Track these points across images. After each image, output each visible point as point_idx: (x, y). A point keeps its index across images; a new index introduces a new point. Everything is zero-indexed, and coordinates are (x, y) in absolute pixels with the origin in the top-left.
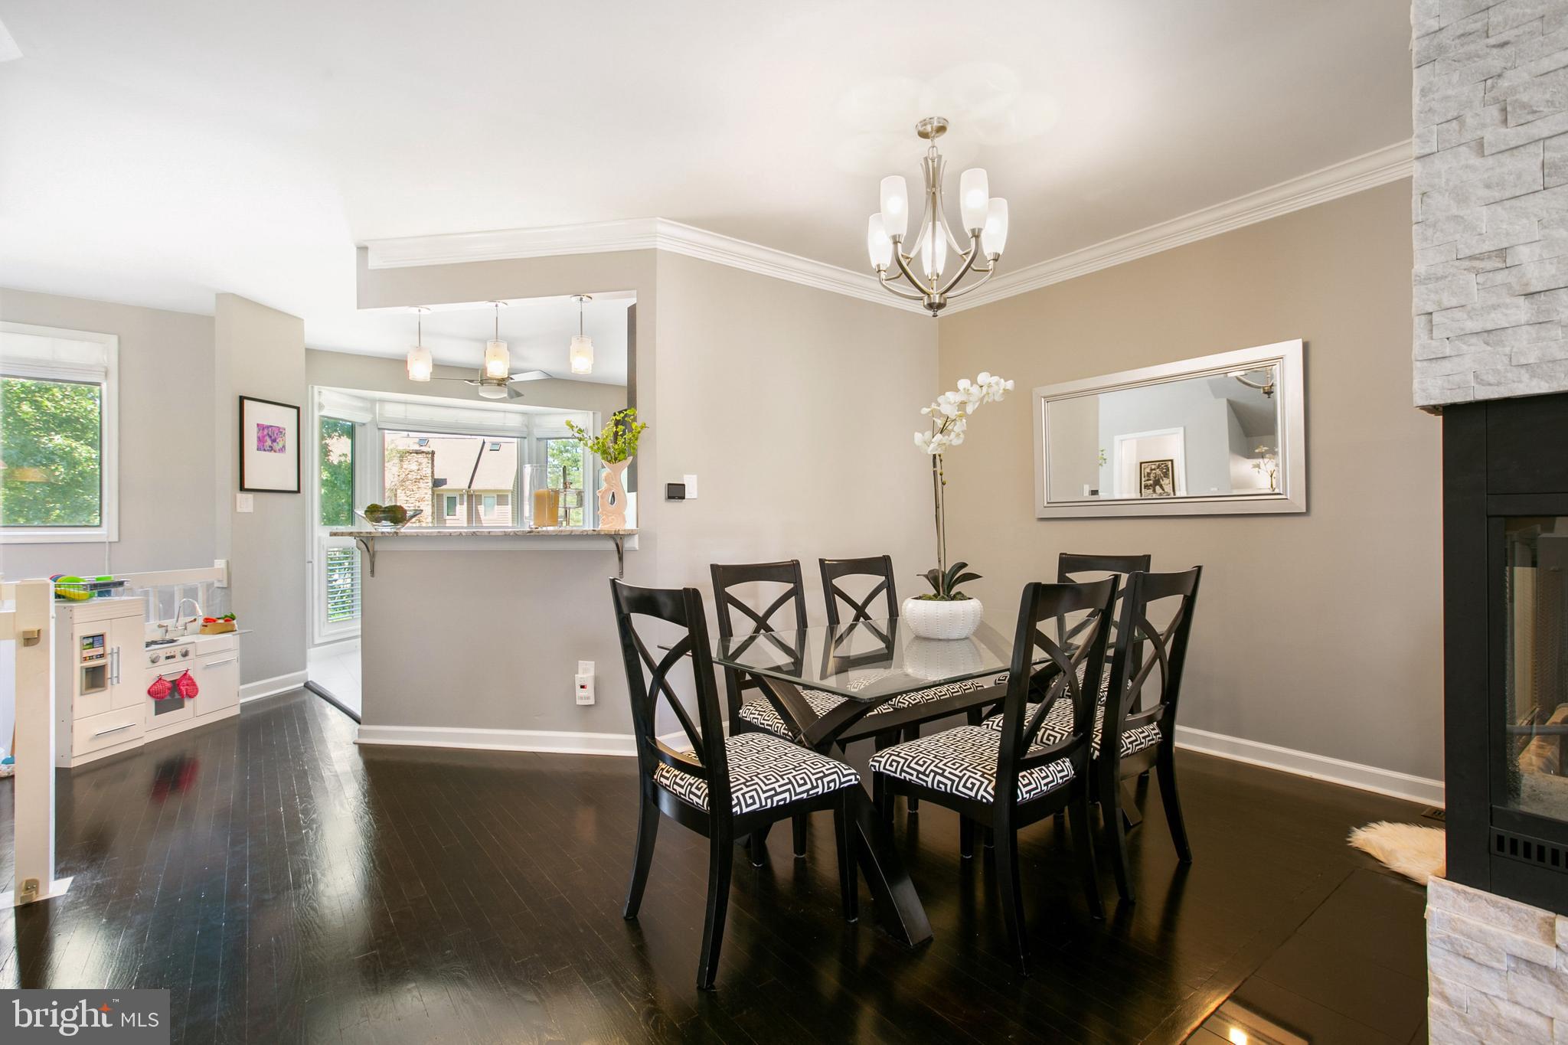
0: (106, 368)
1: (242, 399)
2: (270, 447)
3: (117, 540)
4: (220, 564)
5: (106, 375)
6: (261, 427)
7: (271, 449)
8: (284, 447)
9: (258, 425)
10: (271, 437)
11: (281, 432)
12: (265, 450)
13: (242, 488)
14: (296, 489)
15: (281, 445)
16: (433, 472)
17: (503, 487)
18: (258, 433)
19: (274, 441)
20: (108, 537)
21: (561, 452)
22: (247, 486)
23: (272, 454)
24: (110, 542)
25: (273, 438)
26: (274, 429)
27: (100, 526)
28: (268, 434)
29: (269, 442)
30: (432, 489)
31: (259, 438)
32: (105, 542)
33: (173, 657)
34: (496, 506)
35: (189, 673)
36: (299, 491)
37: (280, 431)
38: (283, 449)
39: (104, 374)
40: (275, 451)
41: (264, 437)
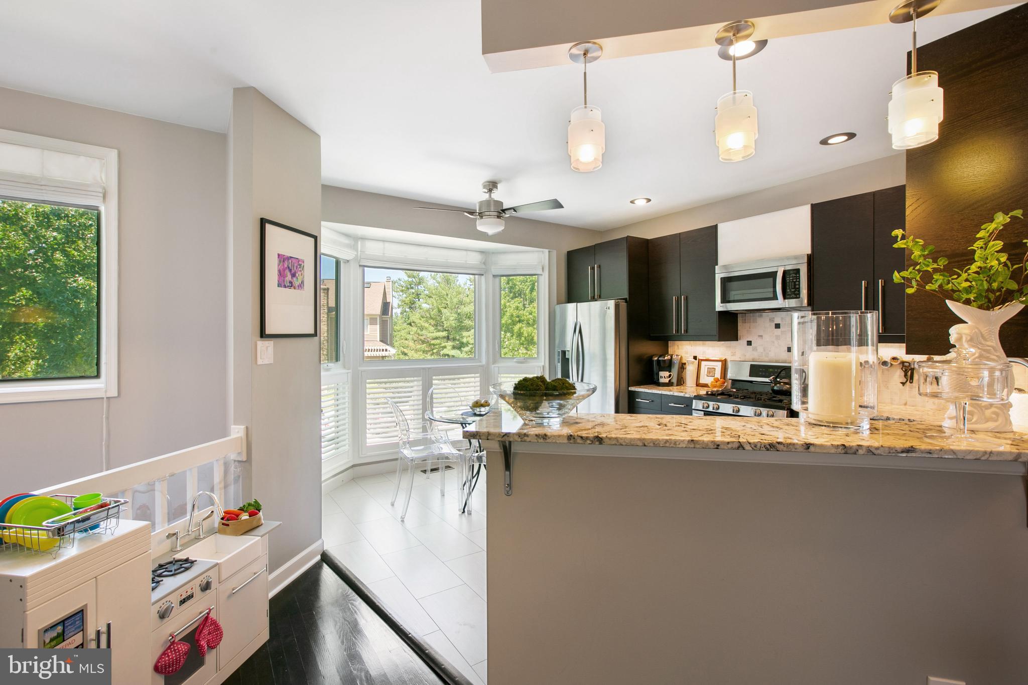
0: (104, 188)
1: (263, 222)
2: (291, 282)
3: (116, 395)
4: (237, 431)
5: (104, 197)
6: (282, 258)
7: (291, 285)
8: (303, 282)
9: (279, 255)
10: (290, 270)
11: (300, 265)
12: (285, 287)
13: (263, 334)
14: (312, 331)
15: (300, 281)
16: (328, 303)
17: (374, 313)
18: (278, 266)
19: (294, 275)
20: (106, 391)
21: (408, 289)
22: (268, 331)
23: (292, 290)
24: (108, 398)
25: (293, 271)
26: (294, 261)
27: (98, 376)
28: (289, 268)
29: (289, 277)
30: (328, 314)
31: (279, 271)
32: (103, 398)
33: (191, 597)
34: (369, 326)
35: (213, 615)
36: (315, 335)
37: (299, 263)
38: (301, 286)
39: (102, 195)
40: (295, 288)
41: (284, 270)
